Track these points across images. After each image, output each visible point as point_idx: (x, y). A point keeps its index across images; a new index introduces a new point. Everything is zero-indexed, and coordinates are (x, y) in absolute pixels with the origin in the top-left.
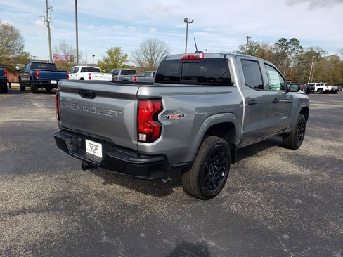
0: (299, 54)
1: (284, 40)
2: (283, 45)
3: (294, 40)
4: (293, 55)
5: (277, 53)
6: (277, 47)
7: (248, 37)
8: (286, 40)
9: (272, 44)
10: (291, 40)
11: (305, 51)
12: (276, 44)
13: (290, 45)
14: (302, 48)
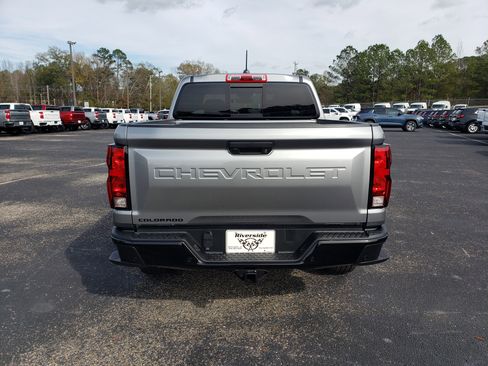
0: (129, 71)
1: (105, 51)
2: (105, 58)
3: (117, 52)
4: (121, 72)
5: (98, 69)
6: (97, 59)
7: (70, 44)
8: (108, 52)
9: (88, 55)
10: (114, 52)
11: (135, 68)
12: (95, 55)
13: (114, 59)
14: (130, 63)
